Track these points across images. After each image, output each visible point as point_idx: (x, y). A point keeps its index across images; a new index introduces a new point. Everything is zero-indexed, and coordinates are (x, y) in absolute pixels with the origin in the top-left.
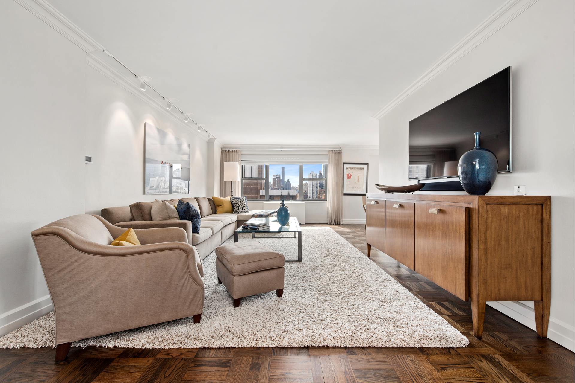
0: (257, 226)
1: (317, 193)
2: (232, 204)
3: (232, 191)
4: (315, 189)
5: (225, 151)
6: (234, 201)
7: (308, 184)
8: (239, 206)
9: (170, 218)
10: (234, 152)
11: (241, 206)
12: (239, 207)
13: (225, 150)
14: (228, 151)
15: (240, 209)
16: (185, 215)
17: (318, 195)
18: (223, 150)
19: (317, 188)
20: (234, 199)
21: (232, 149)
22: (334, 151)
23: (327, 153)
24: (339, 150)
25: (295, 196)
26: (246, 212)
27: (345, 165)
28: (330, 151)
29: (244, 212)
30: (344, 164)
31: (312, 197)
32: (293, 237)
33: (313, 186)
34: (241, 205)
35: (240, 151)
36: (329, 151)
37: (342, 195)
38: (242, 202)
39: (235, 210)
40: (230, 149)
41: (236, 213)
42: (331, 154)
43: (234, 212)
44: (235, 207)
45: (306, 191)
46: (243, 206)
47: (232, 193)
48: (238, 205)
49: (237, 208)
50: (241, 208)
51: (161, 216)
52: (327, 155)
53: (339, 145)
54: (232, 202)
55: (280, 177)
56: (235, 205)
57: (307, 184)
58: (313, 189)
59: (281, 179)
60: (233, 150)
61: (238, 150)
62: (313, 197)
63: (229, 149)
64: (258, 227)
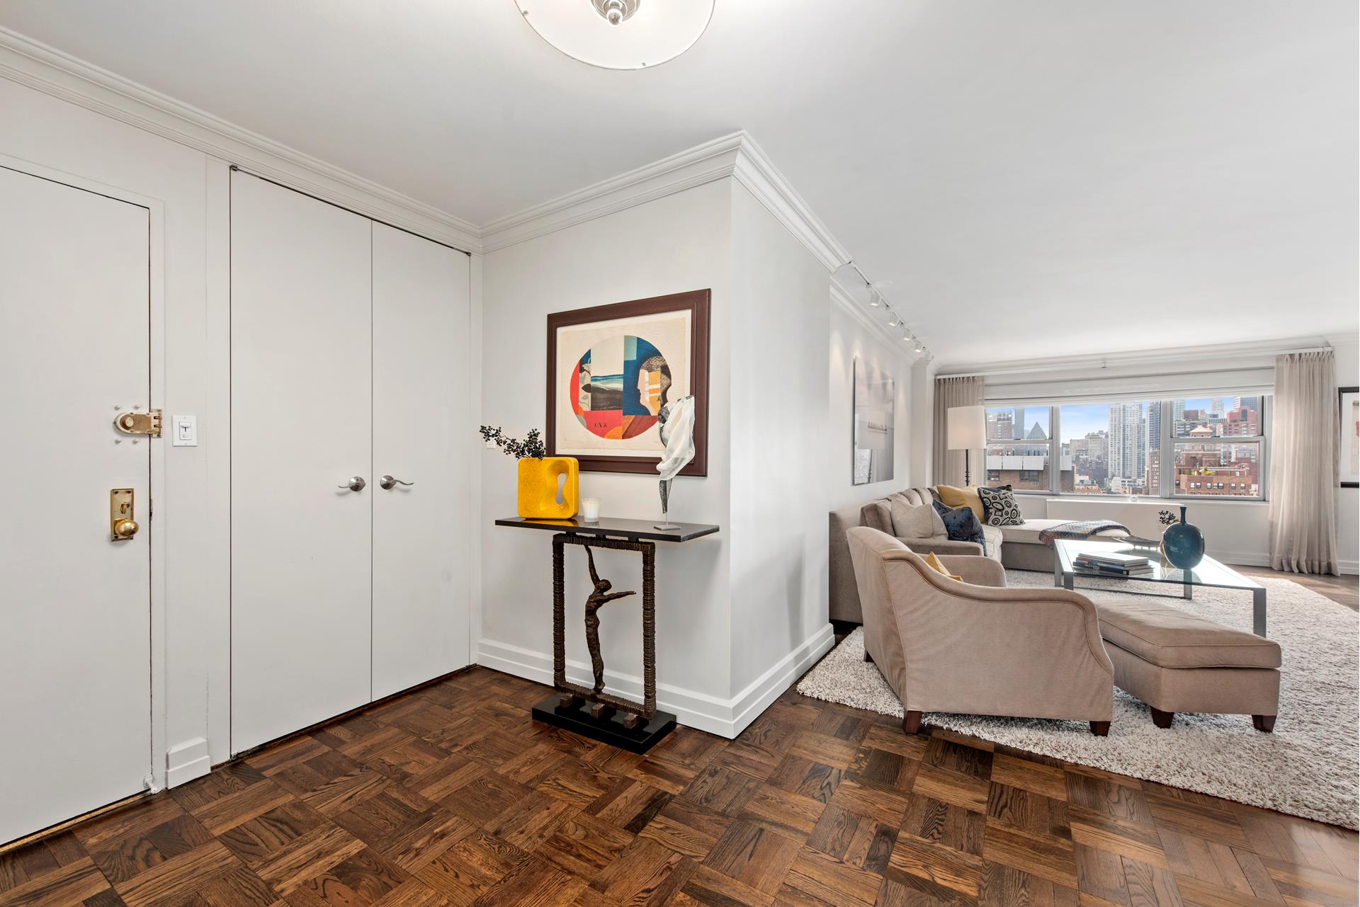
0: (1123, 566)
1: (1141, 461)
2: (983, 502)
3: (967, 472)
4: (1135, 451)
5: (944, 382)
6: (990, 496)
7: (1107, 436)
8: (1003, 509)
9: (933, 535)
10: (968, 381)
11: (1009, 510)
12: (1004, 512)
13: (944, 379)
14: (951, 380)
15: (1005, 516)
16: (962, 531)
17: (1147, 469)
18: (939, 380)
19: (1141, 446)
20: (989, 493)
21: (961, 376)
22: (1300, 355)
23: (1273, 364)
24: (1320, 350)
25: (1068, 471)
26: (1018, 522)
27: (1345, 395)
28: (1285, 355)
29: (1015, 523)
30: (1343, 390)
31: (1124, 473)
32: (1181, 598)
33: (1128, 443)
34: (1008, 507)
35: (983, 378)
36: (1279, 358)
37: (1335, 486)
38: (1009, 500)
39: (992, 517)
40: (958, 376)
41: (996, 524)
42: (1286, 366)
43: (990, 522)
44: (991, 510)
45: (1099, 457)
46: (1011, 509)
47: (967, 476)
48: (1000, 507)
49: (997, 513)
50: (1007, 513)
51: (920, 531)
52: (1273, 368)
53: (1321, 336)
54: (985, 499)
55: (1009, 419)
56: (991, 506)
57: (1103, 436)
58: (1127, 451)
59: (1013, 423)
60: (963, 378)
61: (978, 377)
62: (1127, 473)
63: (954, 376)
64: (1127, 569)
